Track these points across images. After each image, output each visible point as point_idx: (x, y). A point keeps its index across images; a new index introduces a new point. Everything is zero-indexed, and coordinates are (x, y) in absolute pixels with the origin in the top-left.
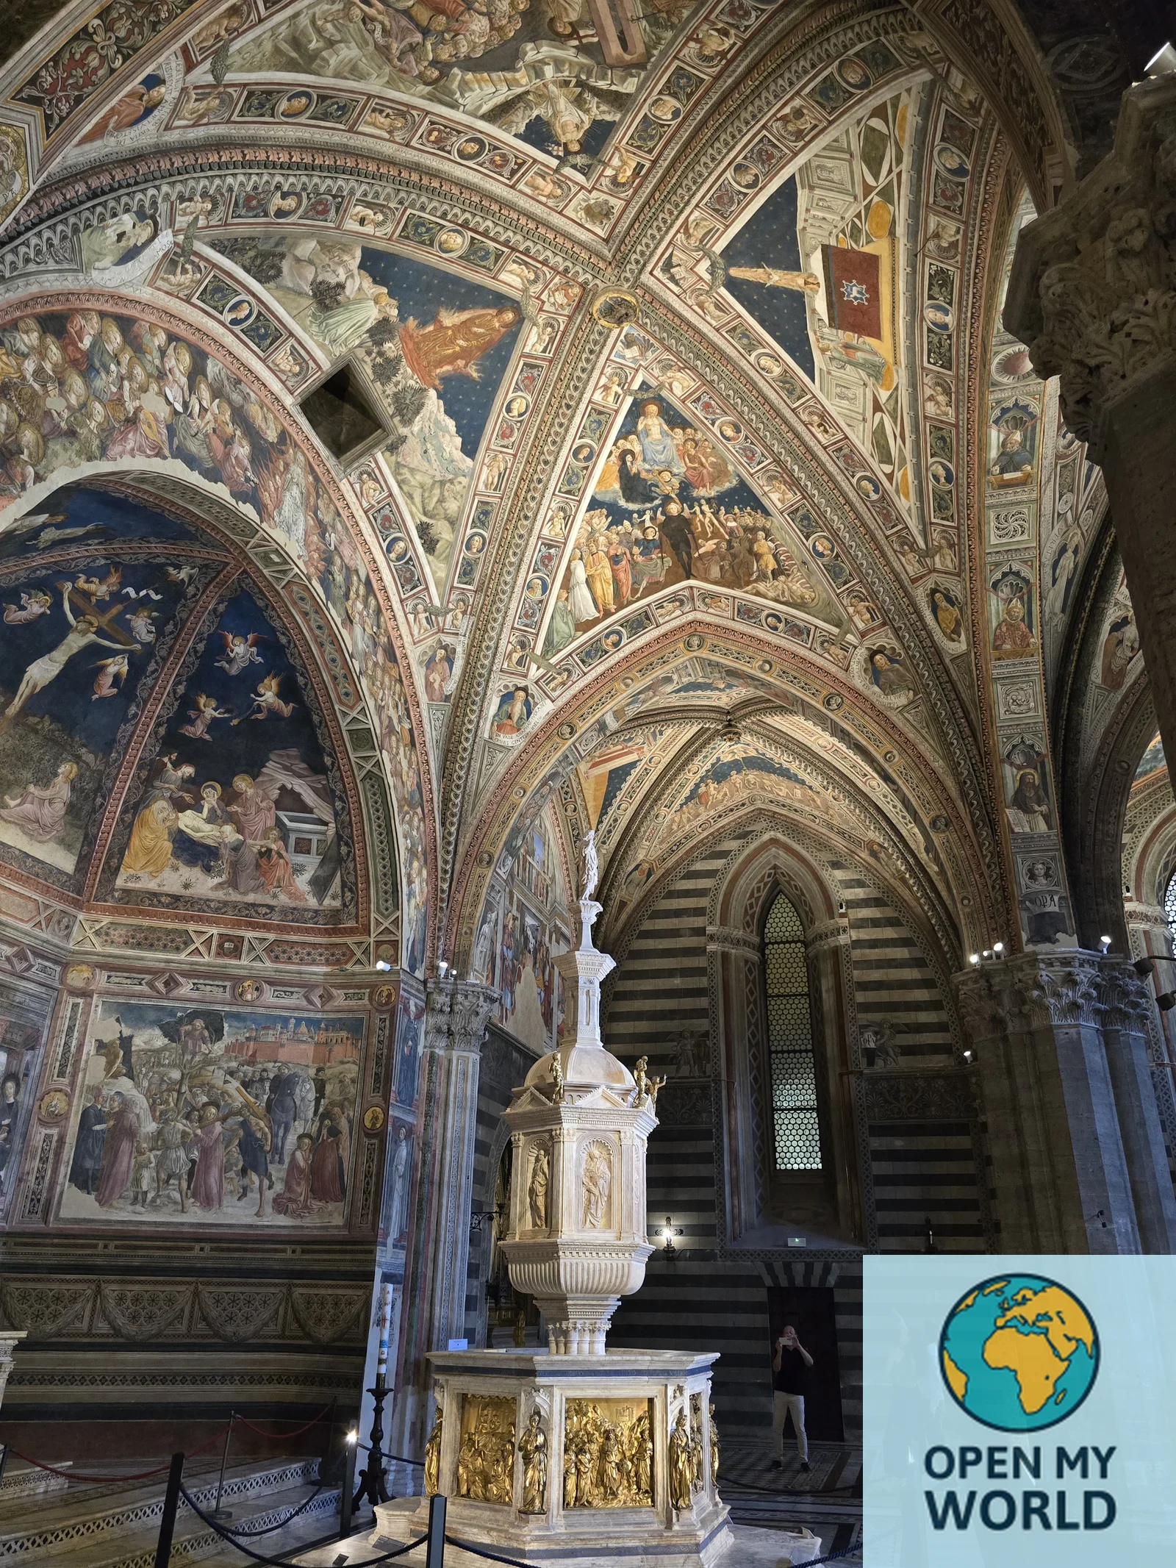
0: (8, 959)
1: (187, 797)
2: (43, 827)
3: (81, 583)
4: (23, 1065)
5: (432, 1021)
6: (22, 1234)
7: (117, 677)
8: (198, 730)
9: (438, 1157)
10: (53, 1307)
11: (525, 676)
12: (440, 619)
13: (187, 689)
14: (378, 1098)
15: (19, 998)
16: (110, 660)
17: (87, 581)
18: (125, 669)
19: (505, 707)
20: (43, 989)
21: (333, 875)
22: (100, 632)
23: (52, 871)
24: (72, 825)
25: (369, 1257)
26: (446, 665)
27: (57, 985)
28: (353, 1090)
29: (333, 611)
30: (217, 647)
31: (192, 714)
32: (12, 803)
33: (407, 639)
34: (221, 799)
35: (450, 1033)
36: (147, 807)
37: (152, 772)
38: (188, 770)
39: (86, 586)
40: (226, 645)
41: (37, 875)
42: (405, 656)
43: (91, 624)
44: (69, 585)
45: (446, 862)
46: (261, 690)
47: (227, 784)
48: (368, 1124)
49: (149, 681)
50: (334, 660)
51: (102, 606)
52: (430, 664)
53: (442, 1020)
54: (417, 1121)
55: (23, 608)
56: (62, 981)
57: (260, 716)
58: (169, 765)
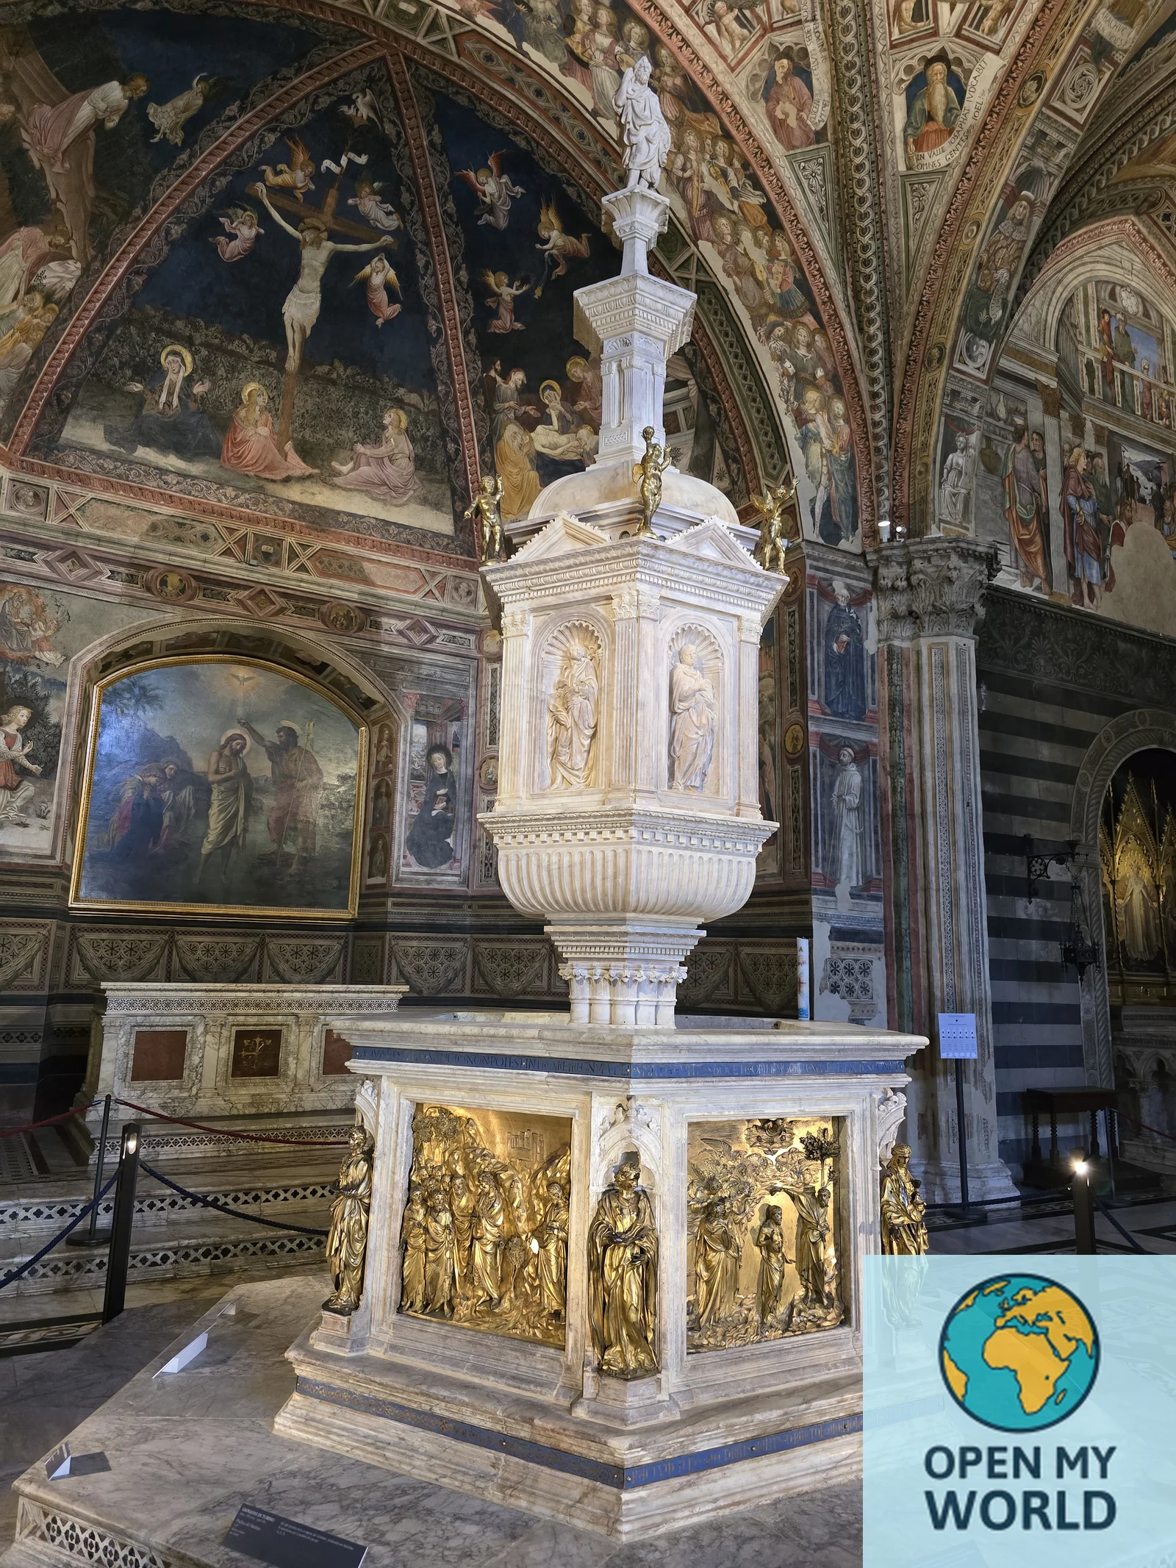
0: (401, 633)
1: (531, 410)
2: (394, 488)
3: (271, 179)
4: (450, 736)
5: (886, 605)
6: (483, 897)
7: (388, 286)
8: (505, 322)
9: (917, 782)
10: (516, 966)
11: (935, 33)
12: (760, 10)
13: (471, 272)
14: (796, 716)
15: (425, 670)
16: (367, 269)
17: (277, 173)
18: (392, 274)
19: (918, 105)
20: (458, 660)
21: (712, 448)
22: (333, 237)
23: (424, 536)
24: (431, 481)
25: (804, 908)
26: (798, 82)
27: (474, 653)
28: (772, 710)
29: (536, 56)
30: (468, 200)
31: (490, 302)
32: (345, 469)
33: (718, 68)
34: (564, 399)
35: (913, 615)
36: (500, 438)
37: (487, 392)
38: (518, 377)
39: (278, 180)
40: (476, 190)
41: (409, 542)
42: (725, 96)
43: (318, 229)
44: (260, 187)
45: (873, 381)
46: (544, 234)
47: (562, 378)
48: (789, 748)
49: (428, 280)
51: (314, 200)
52: (769, 91)
53: (900, 603)
54: (880, 739)
55: (232, 237)
56: (479, 649)
57: (560, 271)
58: (499, 379)
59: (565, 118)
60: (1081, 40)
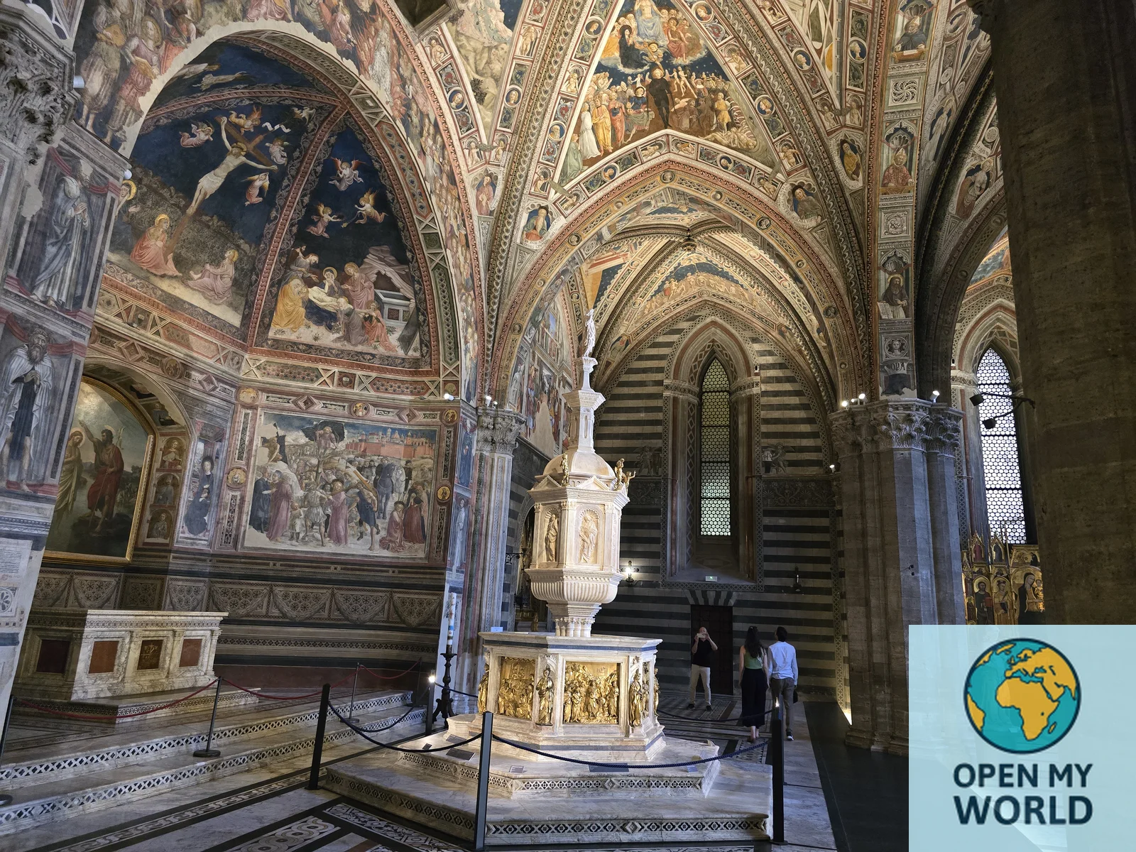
0: (200, 382)
1: (314, 277)
2: (218, 294)
3: (233, 118)
4: (215, 451)
5: (481, 434)
6: (221, 555)
7: (261, 189)
8: (319, 230)
9: (485, 519)
10: (243, 599)
11: (547, 198)
12: (487, 154)
13: (311, 199)
14: (446, 481)
15: (209, 408)
16: (256, 177)
17: (238, 117)
18: (267, 183)
19: (532, 221)
20: (225, 403)
21: (414, 335)
22: (248, 156)
23: (225, 325)
24: (237, 294)
25: (441, 577)
26: (491, 188)
27: (233, 400)
28: (430, 476)
29: (411, 145)
30: (330, 170)
31: (315, 218)
32: (196, 277)
33: (464, 168)
34: (337, 279)
35: (493, 442)
36: (287, 283)
37: (289, 259)
38: (313, 258)
39: (237, 121)
40: (337, 169)
41: (216, 327)
42: (462, 181)
43: (242, 149)
44: (225, 119)
45: (490, 330)
46: (362, 202)
47: (341, 269)
48: (440, 497)
49: (284, 193)
50: (412, 182)
51: (249, 136)
52: (479, 187)
53: (488, 434)
54: (472, 496)
55: (193, 136)
56: (237, 398)
57: (362, 221)
58: (301, 254)
59: (408, 172)
60: (597, 233)
